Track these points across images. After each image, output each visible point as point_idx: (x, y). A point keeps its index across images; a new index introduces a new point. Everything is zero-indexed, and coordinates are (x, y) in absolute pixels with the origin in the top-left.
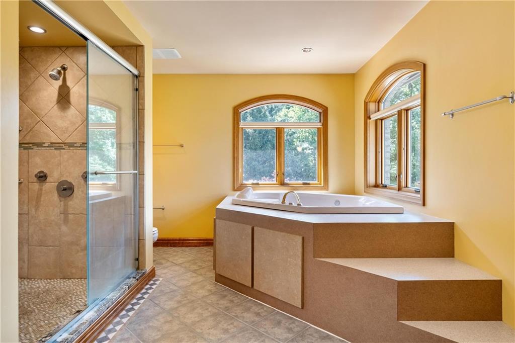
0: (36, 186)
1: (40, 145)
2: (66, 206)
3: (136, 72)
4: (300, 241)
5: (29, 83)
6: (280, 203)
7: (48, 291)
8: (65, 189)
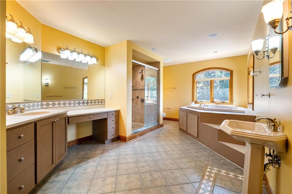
0: (136, 100)
1: (137, 90)
2: (142, 105)
3: (158, 69)
4: (197, 117)
5: (135, 74)
6: (199, 107)
7: (138, 125)
8: (142, 101)
